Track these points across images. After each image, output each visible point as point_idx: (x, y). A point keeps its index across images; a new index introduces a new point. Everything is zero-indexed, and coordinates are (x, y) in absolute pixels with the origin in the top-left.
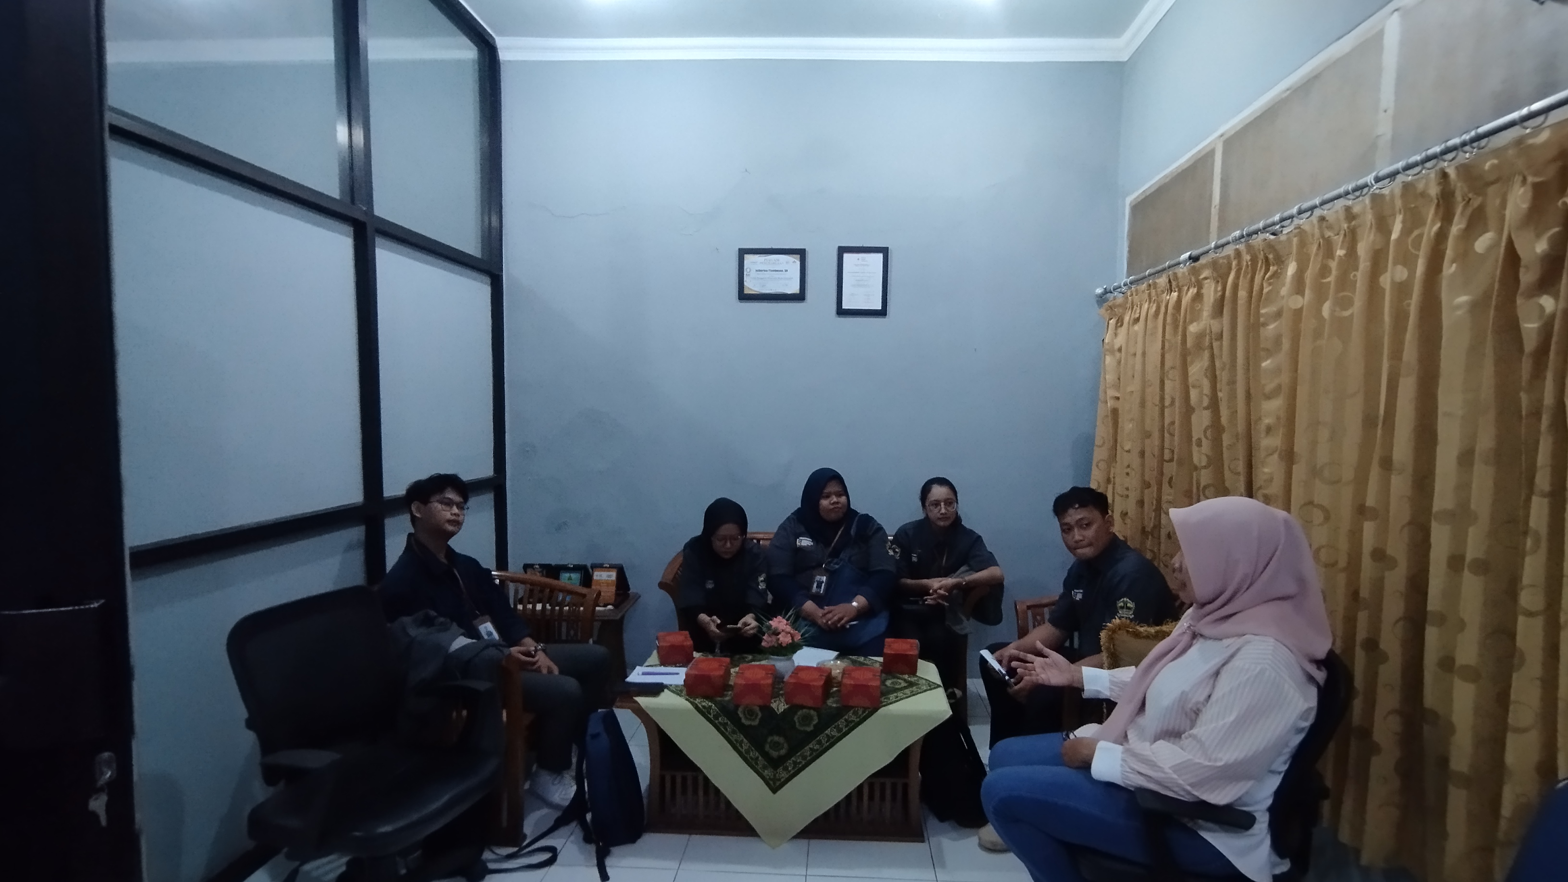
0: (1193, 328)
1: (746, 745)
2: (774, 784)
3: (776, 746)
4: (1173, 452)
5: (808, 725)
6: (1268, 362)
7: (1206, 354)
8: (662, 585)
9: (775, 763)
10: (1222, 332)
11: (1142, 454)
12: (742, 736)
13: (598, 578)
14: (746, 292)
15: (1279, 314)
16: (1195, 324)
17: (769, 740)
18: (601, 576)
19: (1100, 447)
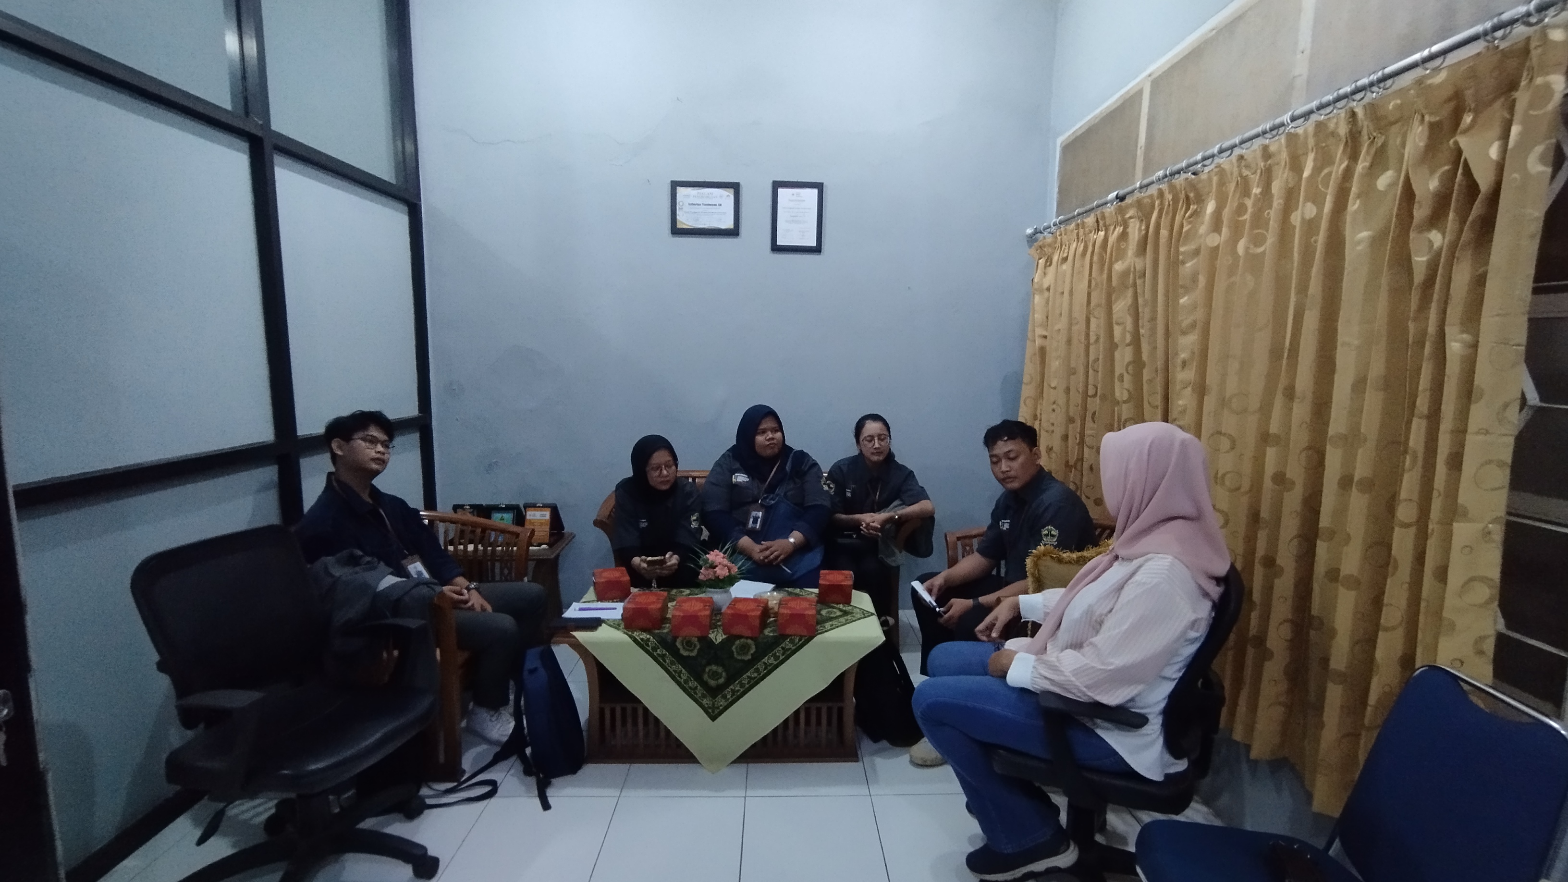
0: (1118, 267)
1: (685, 675)
2: (713, 712)
3: (715, 675)
4: (1096, 388)
5: (746, 654)
6: (1186, 298)
7: (1130, 293)
8: (597, 523)
9: (714, 692)
10: (1145, 270)
11: (1068, 390)
12: (680, 667)
13: (531, 518)
14: (679, 226)
15: (1197, 252)
16: (1120, 262)
17: (707, 670)
18: (534, 515)
19: (1027, 384)
